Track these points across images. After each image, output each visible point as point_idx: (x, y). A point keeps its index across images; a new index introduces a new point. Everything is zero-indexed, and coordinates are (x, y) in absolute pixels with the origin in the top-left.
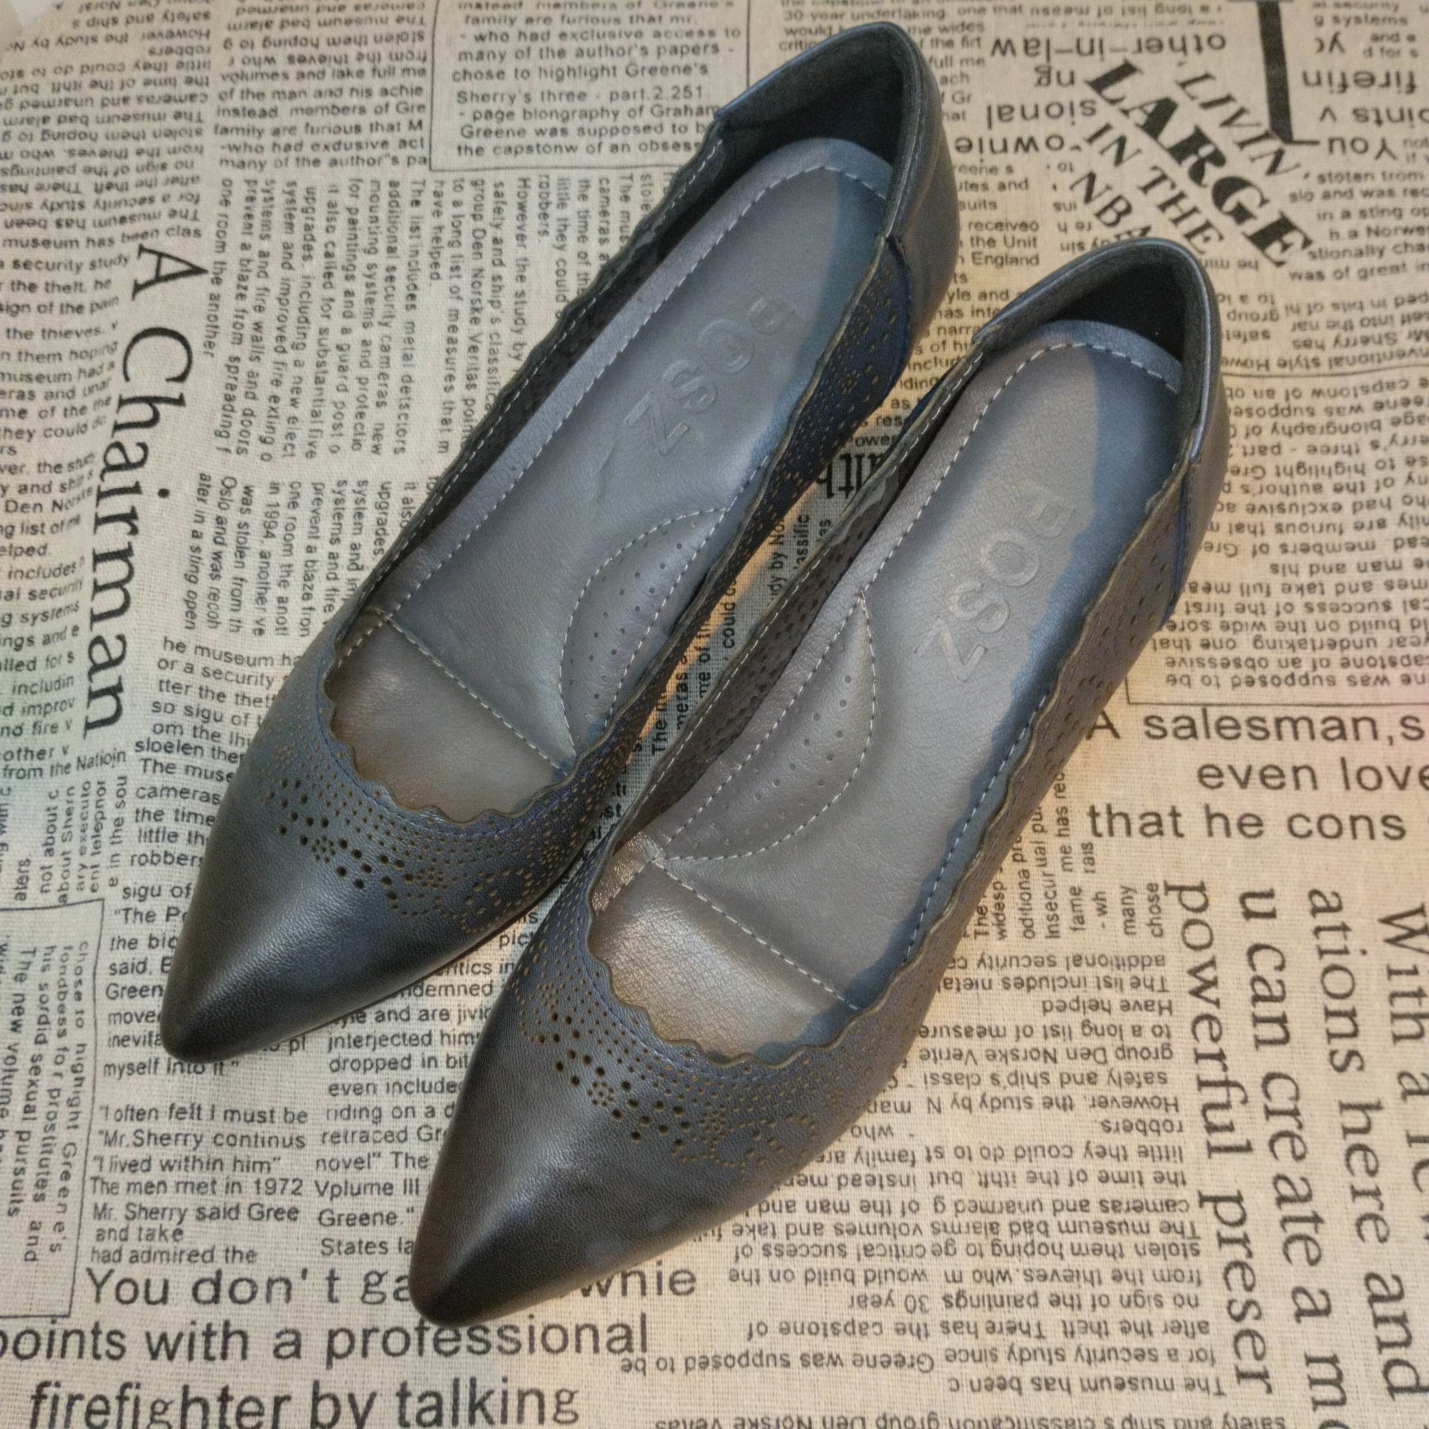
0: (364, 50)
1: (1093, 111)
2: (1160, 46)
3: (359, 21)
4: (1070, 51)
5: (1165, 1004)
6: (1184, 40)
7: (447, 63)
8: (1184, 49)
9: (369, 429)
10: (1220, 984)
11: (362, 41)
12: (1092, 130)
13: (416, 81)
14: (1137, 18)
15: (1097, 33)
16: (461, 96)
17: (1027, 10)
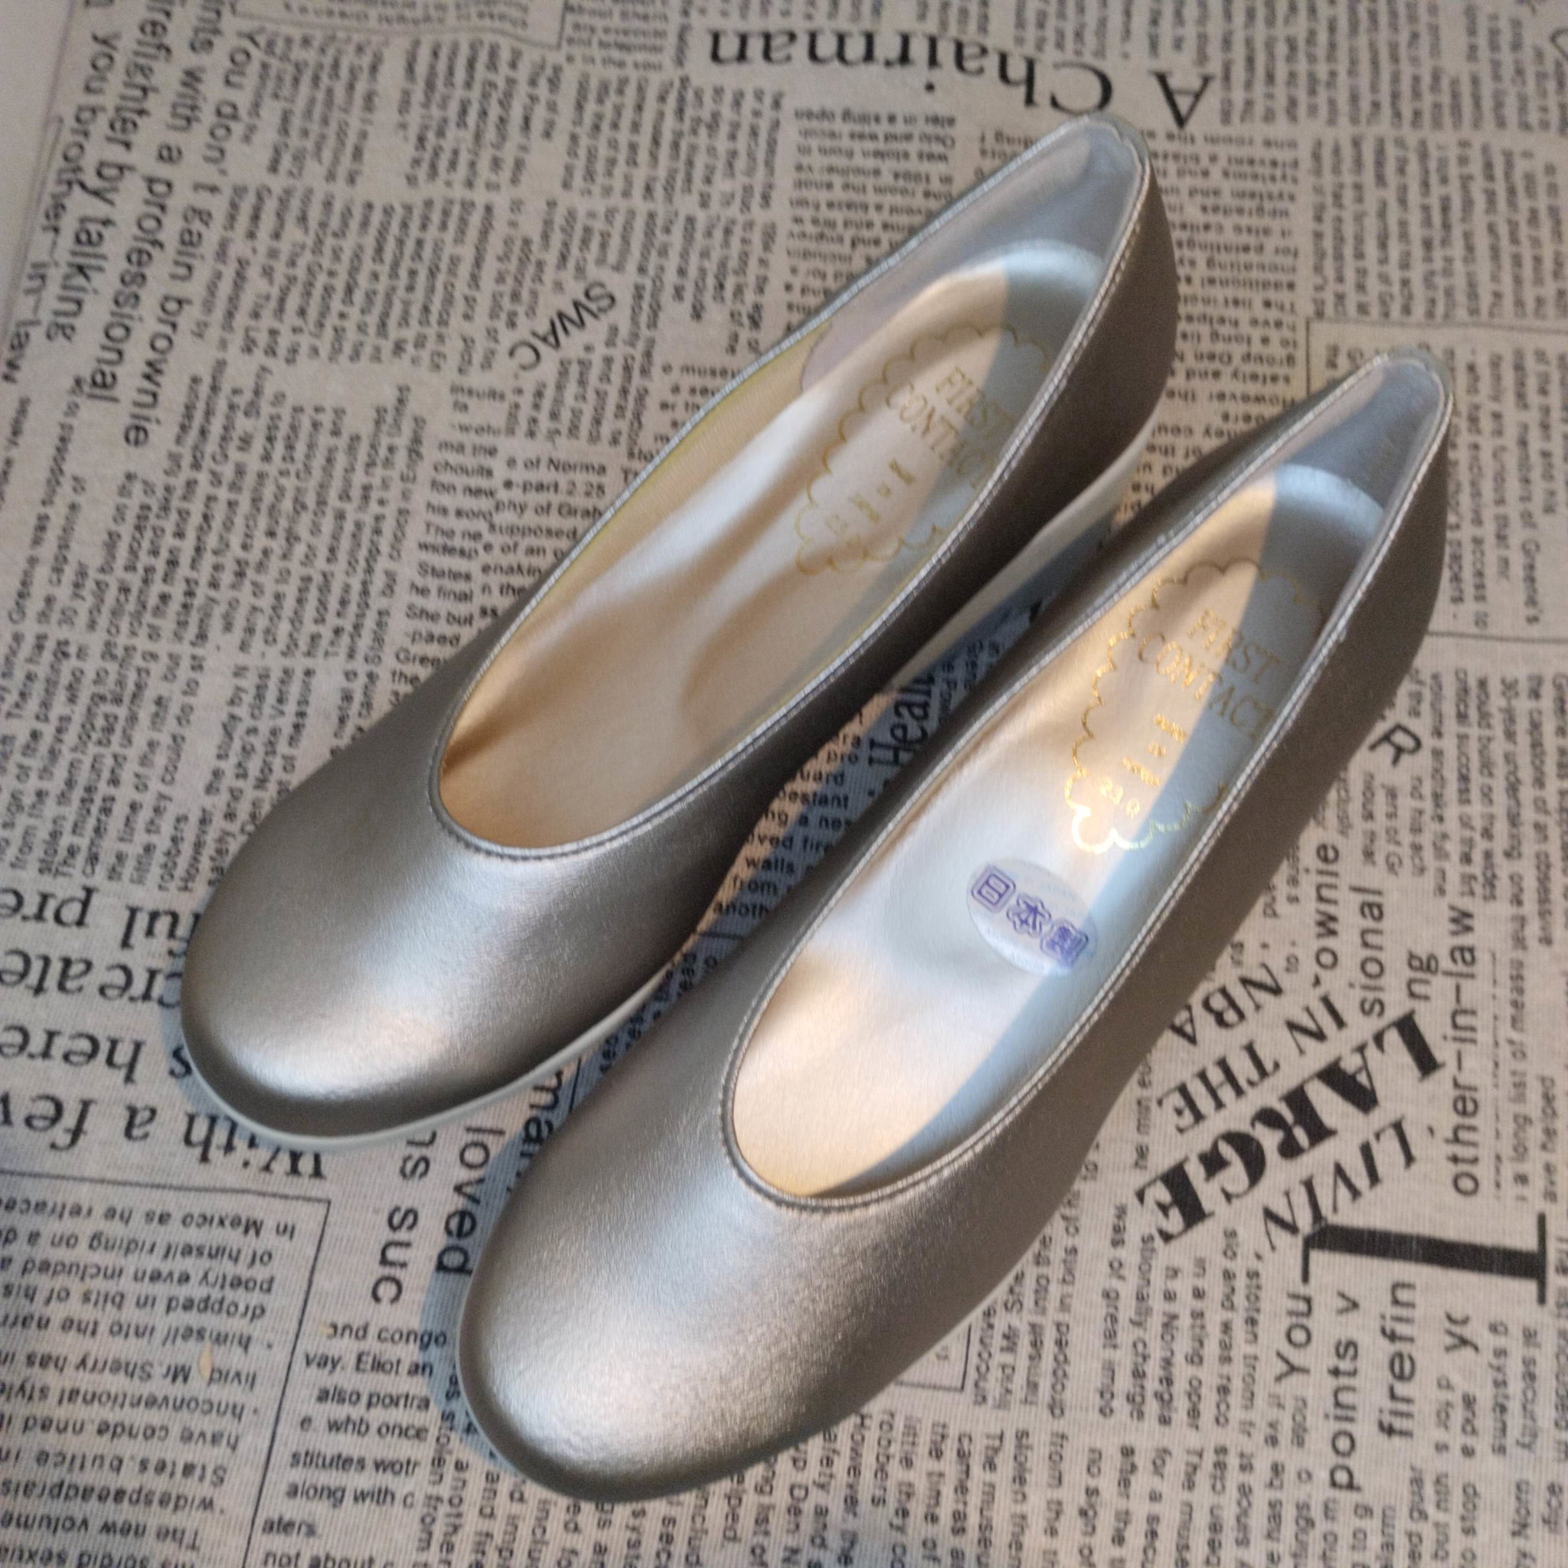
0: (1458, 263)
1: (1367, 1013)
2: (1464, 1114)
3: (1495, 258)
4: (1458, 1000)
7: (1441, 338)
8: (1458, 1141)
11: (1469, 260)
12: (1339, 1006)
13: (1419, 310)
14: (1508, 1090)
15: (1483, 1037)
17: (1519, 954)
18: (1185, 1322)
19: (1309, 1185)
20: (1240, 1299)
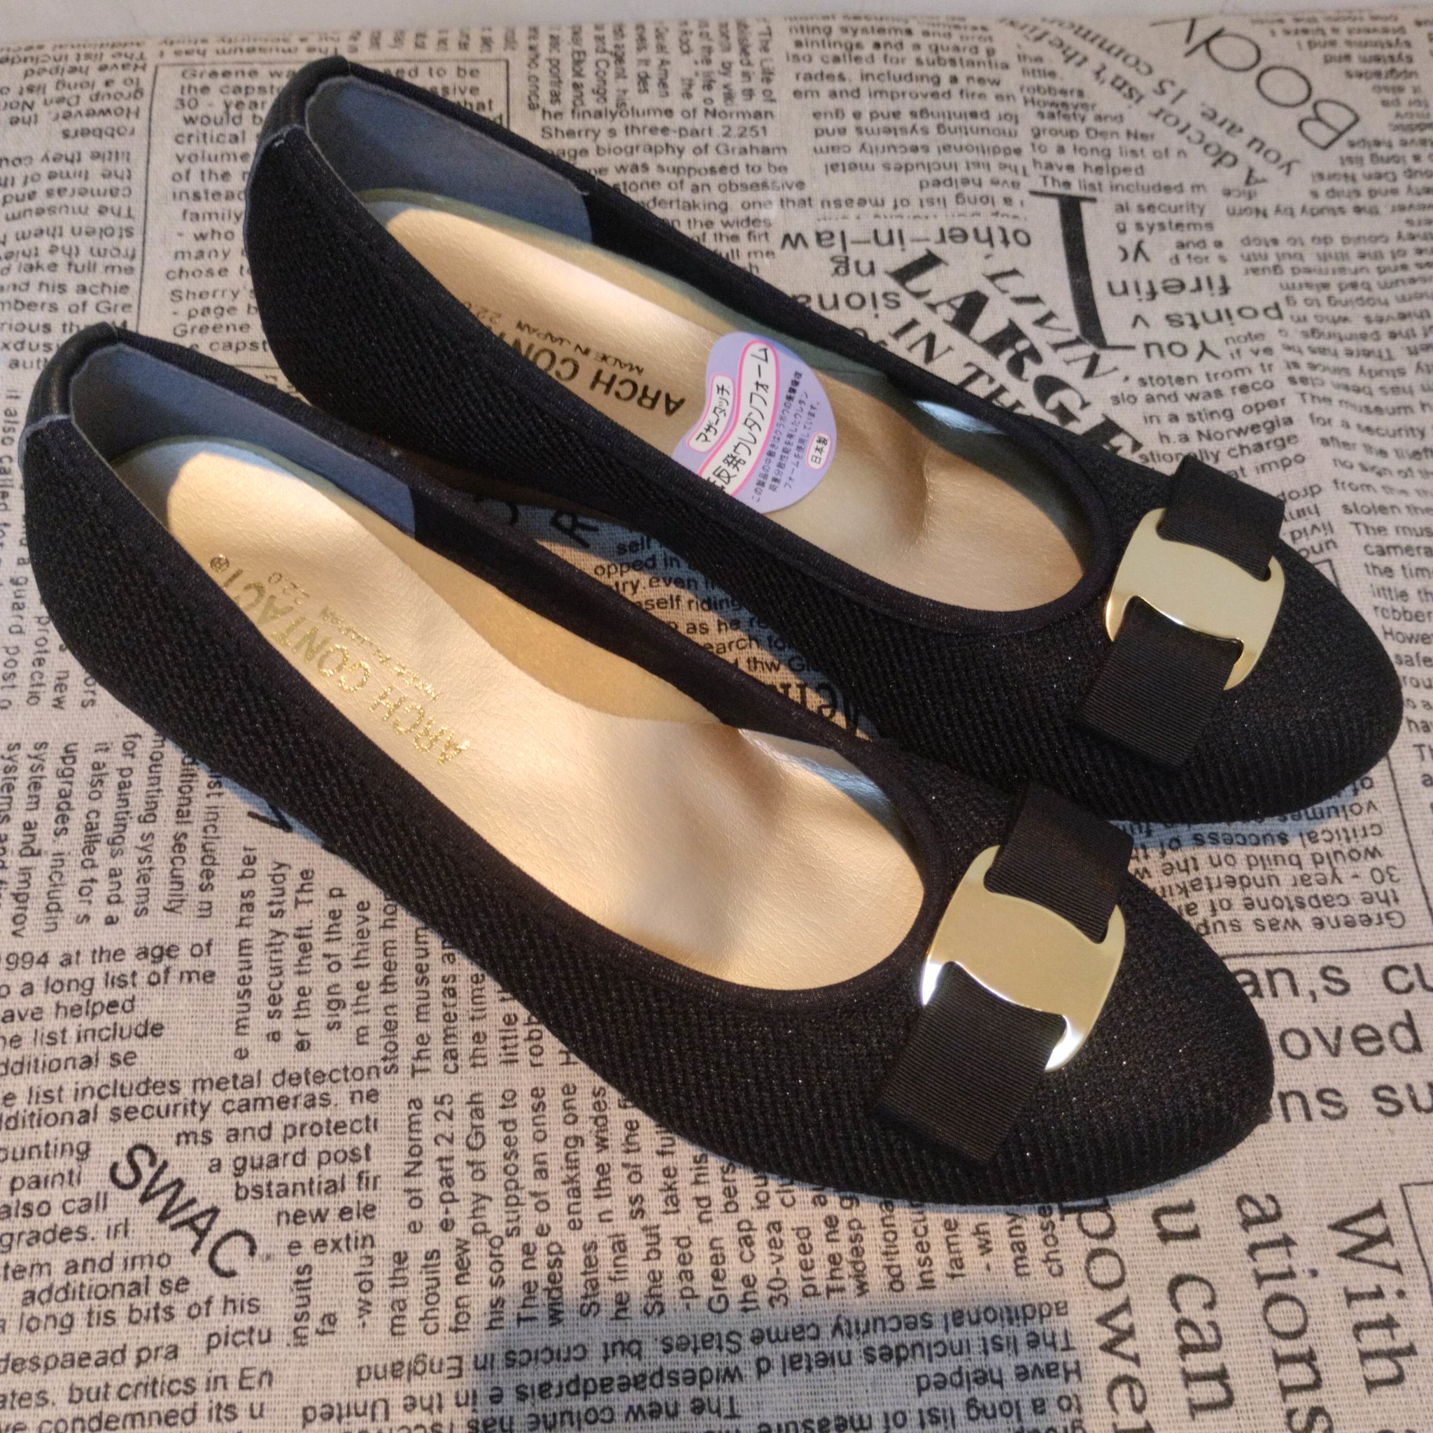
0: (59, 242)
1: (898, 304)
2: (965, 236)
3: (52, 210)
4: (867, 242)
5: (1071, 1366)
6: (989, 230)
7: (159, 260)
8: (990, 239)
9: (50, 679)
10: (1138, 1334)
11: (56, 232)
12: (899, 325)
13: (123, 279)
14: (936, 209)
15: (895, 225)
16: (176, 295)
17: (817, 203)
18: (1203, 426)
19: (1057, 347)
20: (1167, 389)
